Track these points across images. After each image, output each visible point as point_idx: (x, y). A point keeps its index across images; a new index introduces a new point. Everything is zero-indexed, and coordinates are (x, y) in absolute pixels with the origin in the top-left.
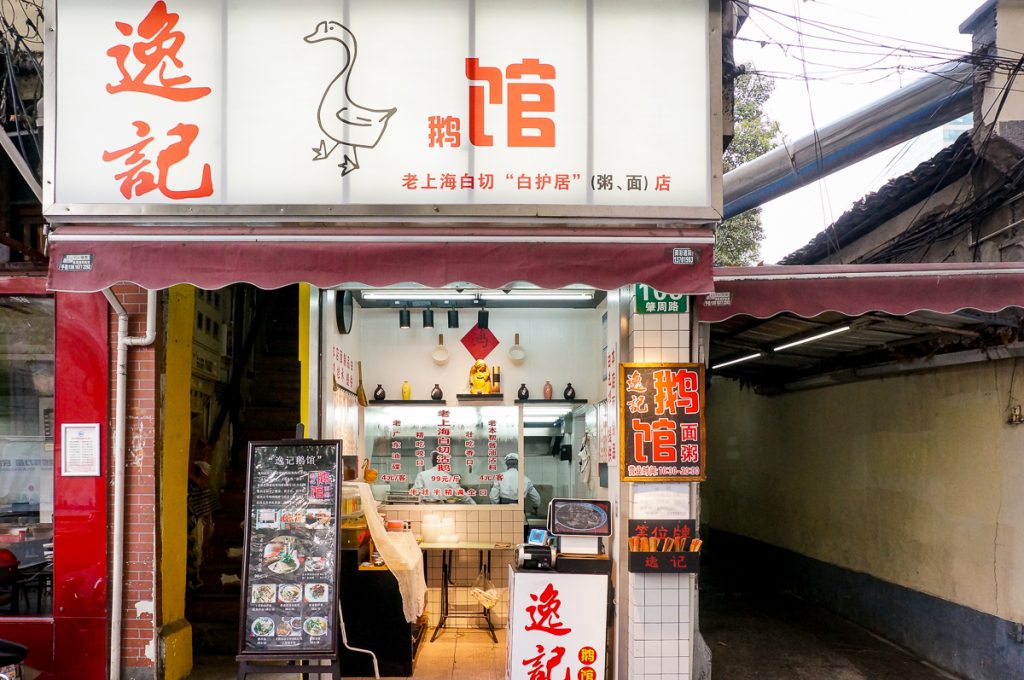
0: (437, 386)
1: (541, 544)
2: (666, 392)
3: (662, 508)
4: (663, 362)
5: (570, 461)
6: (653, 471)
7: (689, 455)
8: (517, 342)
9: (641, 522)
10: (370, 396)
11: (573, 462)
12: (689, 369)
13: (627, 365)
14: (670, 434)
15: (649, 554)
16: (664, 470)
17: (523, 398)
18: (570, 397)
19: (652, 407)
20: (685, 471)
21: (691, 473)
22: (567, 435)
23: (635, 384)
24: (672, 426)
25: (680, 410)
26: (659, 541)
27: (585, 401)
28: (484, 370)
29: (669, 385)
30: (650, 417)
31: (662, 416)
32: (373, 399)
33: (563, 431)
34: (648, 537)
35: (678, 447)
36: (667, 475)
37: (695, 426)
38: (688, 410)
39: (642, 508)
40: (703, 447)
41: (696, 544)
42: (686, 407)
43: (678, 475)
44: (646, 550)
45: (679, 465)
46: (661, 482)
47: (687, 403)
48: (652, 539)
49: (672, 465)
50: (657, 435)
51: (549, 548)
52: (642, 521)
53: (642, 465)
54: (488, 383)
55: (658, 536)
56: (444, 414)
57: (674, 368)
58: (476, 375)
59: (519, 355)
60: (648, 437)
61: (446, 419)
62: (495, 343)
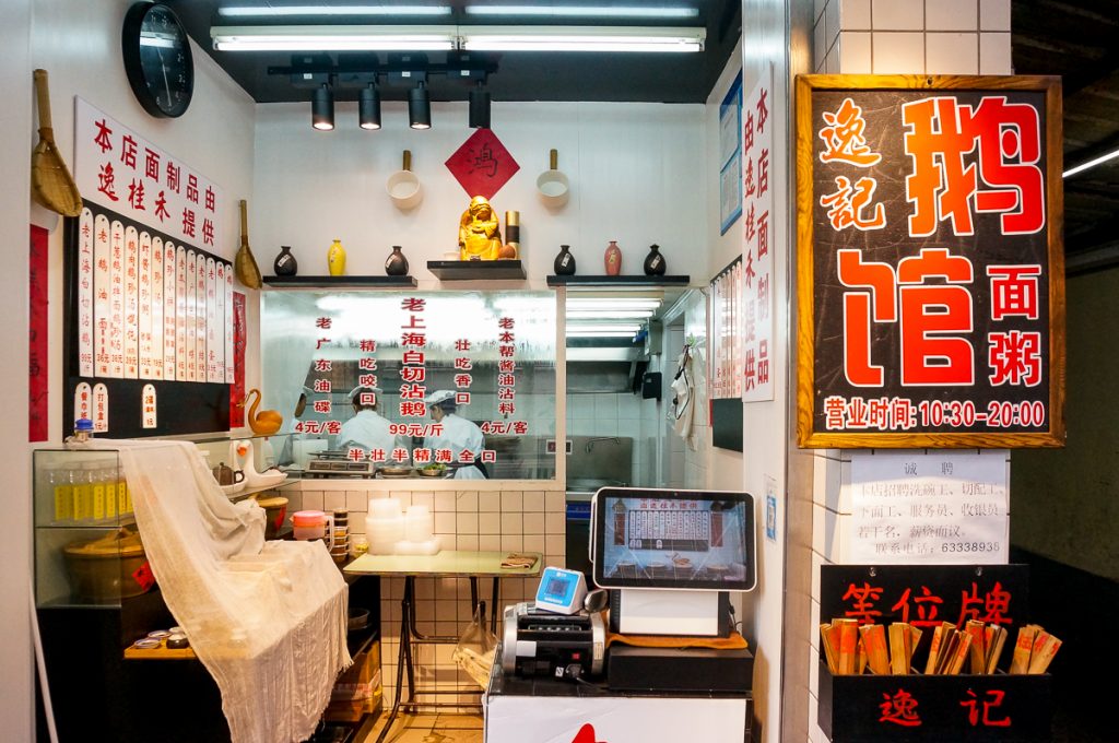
0: (397, 249)
1: (567, 610)
2: (942, 167)
3: (927, 530)
4: (932, 71)
5: (659, 400)
6: (901, 414)
7: (1014, 365)
8: (554, 165)
9: (857, 574)
10: (267, 269)
11: (664, 401)
12: (1014, 93)
13: (822, 81)
14: (955, 298)
15: (892, 683)
16: (935, 411)
17: (565, 274)
18: (656, 273)
19: (899, 211)
20: (1001, 413)
21: (1017, 421)
22: (654, 357)
23: (846, 139)
24: (958, 271)
25: (986, 224)
26: (918, 634)
27: (684, 280)
28: (486, 216)
29: (952, 144)
30: (892, 244)
31: (931, 242)
32: (272, 273)
33: (647, 351)
34: (885, 621)
35: (978, 339)
36: (946, 428)
37: (1030, 273)
38: (1012, 223)
39: (863, 531)
40: (1058, 339)
41: (1035, 646)
42: (1004, 212)
43: (980, 427)
44: (879, 669)
45: (982, 395)
46: (926, 450)
47: (1009, 199)
48: (898, 629)
49: (960, 395)
50: (912, 299)
51: (587, 625)
52: (865, 569)
53: (868, 394)
54: (495, 242)
55: (913, 617)
56: (414, 304)
57: (967, 90)
58: (470, 228)
59: (557, 189)
60: (885, 309)
61: (418, 315)
62: (512, 167)
